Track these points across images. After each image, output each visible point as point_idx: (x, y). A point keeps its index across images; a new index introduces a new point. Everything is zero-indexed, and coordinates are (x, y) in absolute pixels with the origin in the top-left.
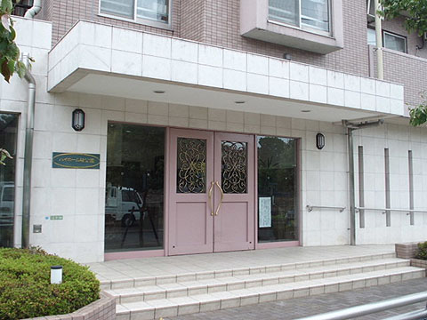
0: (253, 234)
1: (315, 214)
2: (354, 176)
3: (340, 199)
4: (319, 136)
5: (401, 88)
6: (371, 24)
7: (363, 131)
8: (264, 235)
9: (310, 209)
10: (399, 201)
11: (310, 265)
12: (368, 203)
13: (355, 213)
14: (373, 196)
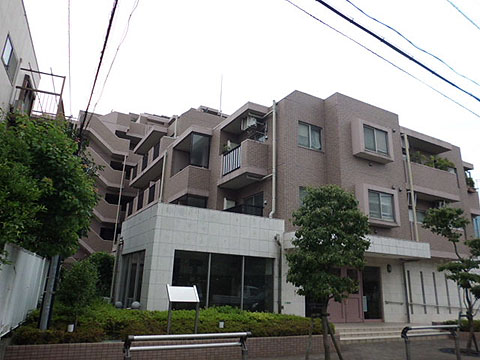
0: (362, 316)
1: (389, 305)
2: (406, 286)
3: (400, 298)
4: (388, 266)
5: (428, 245)
6: (410, 208)
7: (410, 263)
8: (367, 316)
9: (387, 303)
10: (430, 300)
11: (389, 329)
12: (414, 301)
13: (408, 306)
14: (417, 298)
